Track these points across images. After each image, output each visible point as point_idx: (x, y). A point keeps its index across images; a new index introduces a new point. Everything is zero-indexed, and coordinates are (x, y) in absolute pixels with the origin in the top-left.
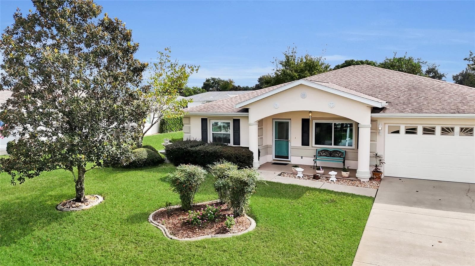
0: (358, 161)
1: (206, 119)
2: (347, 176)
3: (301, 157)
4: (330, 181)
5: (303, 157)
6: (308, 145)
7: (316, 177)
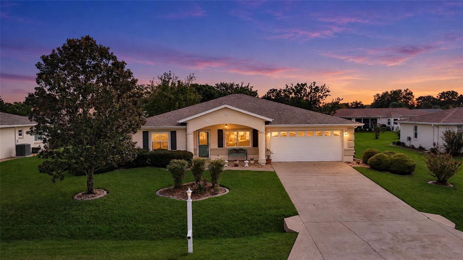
0: (258, 154)
1: (147, 132)
2: (253, 163)
3: (217, 156)
4: (245, 167)
5: (219, 156)
6: (222, 147)
7: (236, 165)
